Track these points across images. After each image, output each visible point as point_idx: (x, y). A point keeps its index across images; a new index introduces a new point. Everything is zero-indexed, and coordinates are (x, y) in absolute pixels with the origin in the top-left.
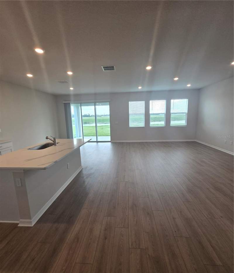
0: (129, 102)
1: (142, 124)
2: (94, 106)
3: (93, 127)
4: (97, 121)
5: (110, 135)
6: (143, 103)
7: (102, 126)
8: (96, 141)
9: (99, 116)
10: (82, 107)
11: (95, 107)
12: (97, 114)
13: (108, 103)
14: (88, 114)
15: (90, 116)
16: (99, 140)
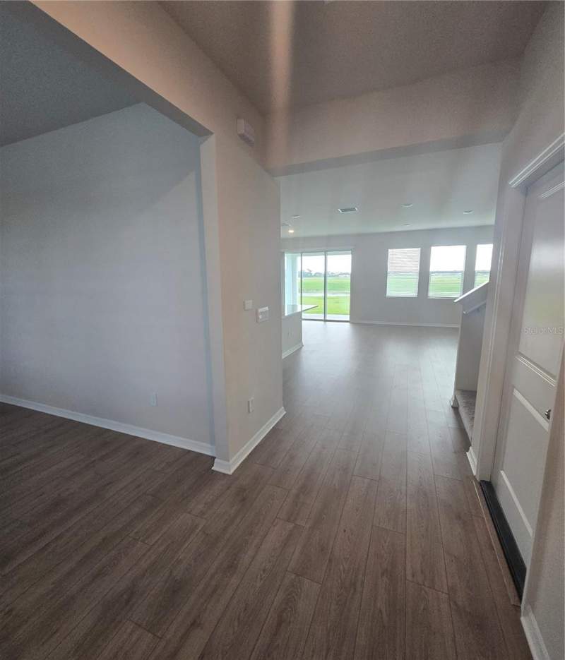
0: (389, 250)
1: (412, 292)
2: (324, 257)
3: (319, 298)
4: (328, 288)
5: (349, 312)
6: (415, 252)
7: (337, 298)
8: (323, 318)
9: (333, 275)
10: (303, 257)
11: (326, 258)
12: (330, 270)
13: (350, 252)
14: (307, 271)
15: (311, 276)
16: (328, 318)
